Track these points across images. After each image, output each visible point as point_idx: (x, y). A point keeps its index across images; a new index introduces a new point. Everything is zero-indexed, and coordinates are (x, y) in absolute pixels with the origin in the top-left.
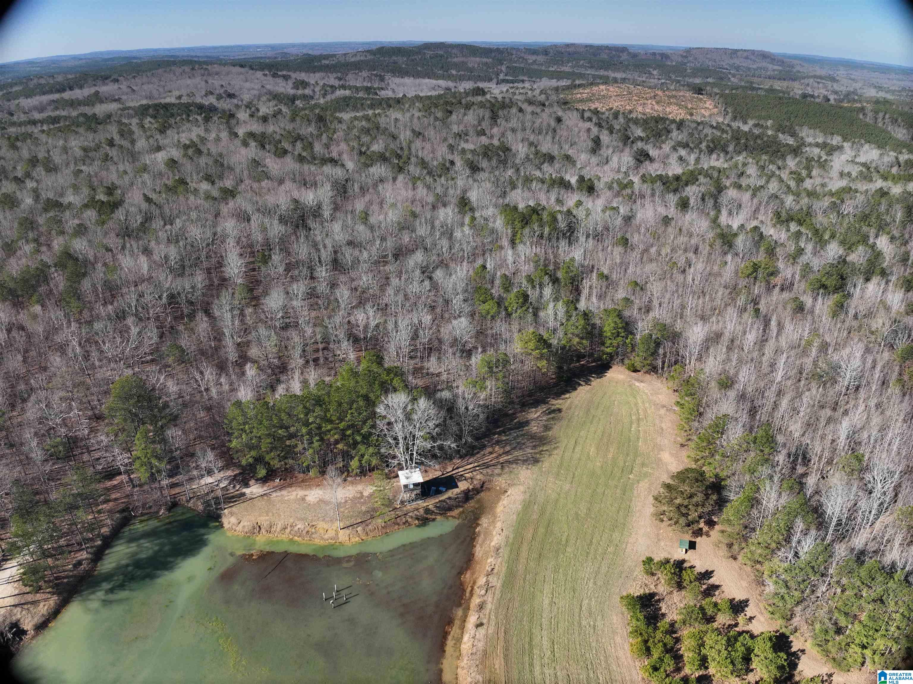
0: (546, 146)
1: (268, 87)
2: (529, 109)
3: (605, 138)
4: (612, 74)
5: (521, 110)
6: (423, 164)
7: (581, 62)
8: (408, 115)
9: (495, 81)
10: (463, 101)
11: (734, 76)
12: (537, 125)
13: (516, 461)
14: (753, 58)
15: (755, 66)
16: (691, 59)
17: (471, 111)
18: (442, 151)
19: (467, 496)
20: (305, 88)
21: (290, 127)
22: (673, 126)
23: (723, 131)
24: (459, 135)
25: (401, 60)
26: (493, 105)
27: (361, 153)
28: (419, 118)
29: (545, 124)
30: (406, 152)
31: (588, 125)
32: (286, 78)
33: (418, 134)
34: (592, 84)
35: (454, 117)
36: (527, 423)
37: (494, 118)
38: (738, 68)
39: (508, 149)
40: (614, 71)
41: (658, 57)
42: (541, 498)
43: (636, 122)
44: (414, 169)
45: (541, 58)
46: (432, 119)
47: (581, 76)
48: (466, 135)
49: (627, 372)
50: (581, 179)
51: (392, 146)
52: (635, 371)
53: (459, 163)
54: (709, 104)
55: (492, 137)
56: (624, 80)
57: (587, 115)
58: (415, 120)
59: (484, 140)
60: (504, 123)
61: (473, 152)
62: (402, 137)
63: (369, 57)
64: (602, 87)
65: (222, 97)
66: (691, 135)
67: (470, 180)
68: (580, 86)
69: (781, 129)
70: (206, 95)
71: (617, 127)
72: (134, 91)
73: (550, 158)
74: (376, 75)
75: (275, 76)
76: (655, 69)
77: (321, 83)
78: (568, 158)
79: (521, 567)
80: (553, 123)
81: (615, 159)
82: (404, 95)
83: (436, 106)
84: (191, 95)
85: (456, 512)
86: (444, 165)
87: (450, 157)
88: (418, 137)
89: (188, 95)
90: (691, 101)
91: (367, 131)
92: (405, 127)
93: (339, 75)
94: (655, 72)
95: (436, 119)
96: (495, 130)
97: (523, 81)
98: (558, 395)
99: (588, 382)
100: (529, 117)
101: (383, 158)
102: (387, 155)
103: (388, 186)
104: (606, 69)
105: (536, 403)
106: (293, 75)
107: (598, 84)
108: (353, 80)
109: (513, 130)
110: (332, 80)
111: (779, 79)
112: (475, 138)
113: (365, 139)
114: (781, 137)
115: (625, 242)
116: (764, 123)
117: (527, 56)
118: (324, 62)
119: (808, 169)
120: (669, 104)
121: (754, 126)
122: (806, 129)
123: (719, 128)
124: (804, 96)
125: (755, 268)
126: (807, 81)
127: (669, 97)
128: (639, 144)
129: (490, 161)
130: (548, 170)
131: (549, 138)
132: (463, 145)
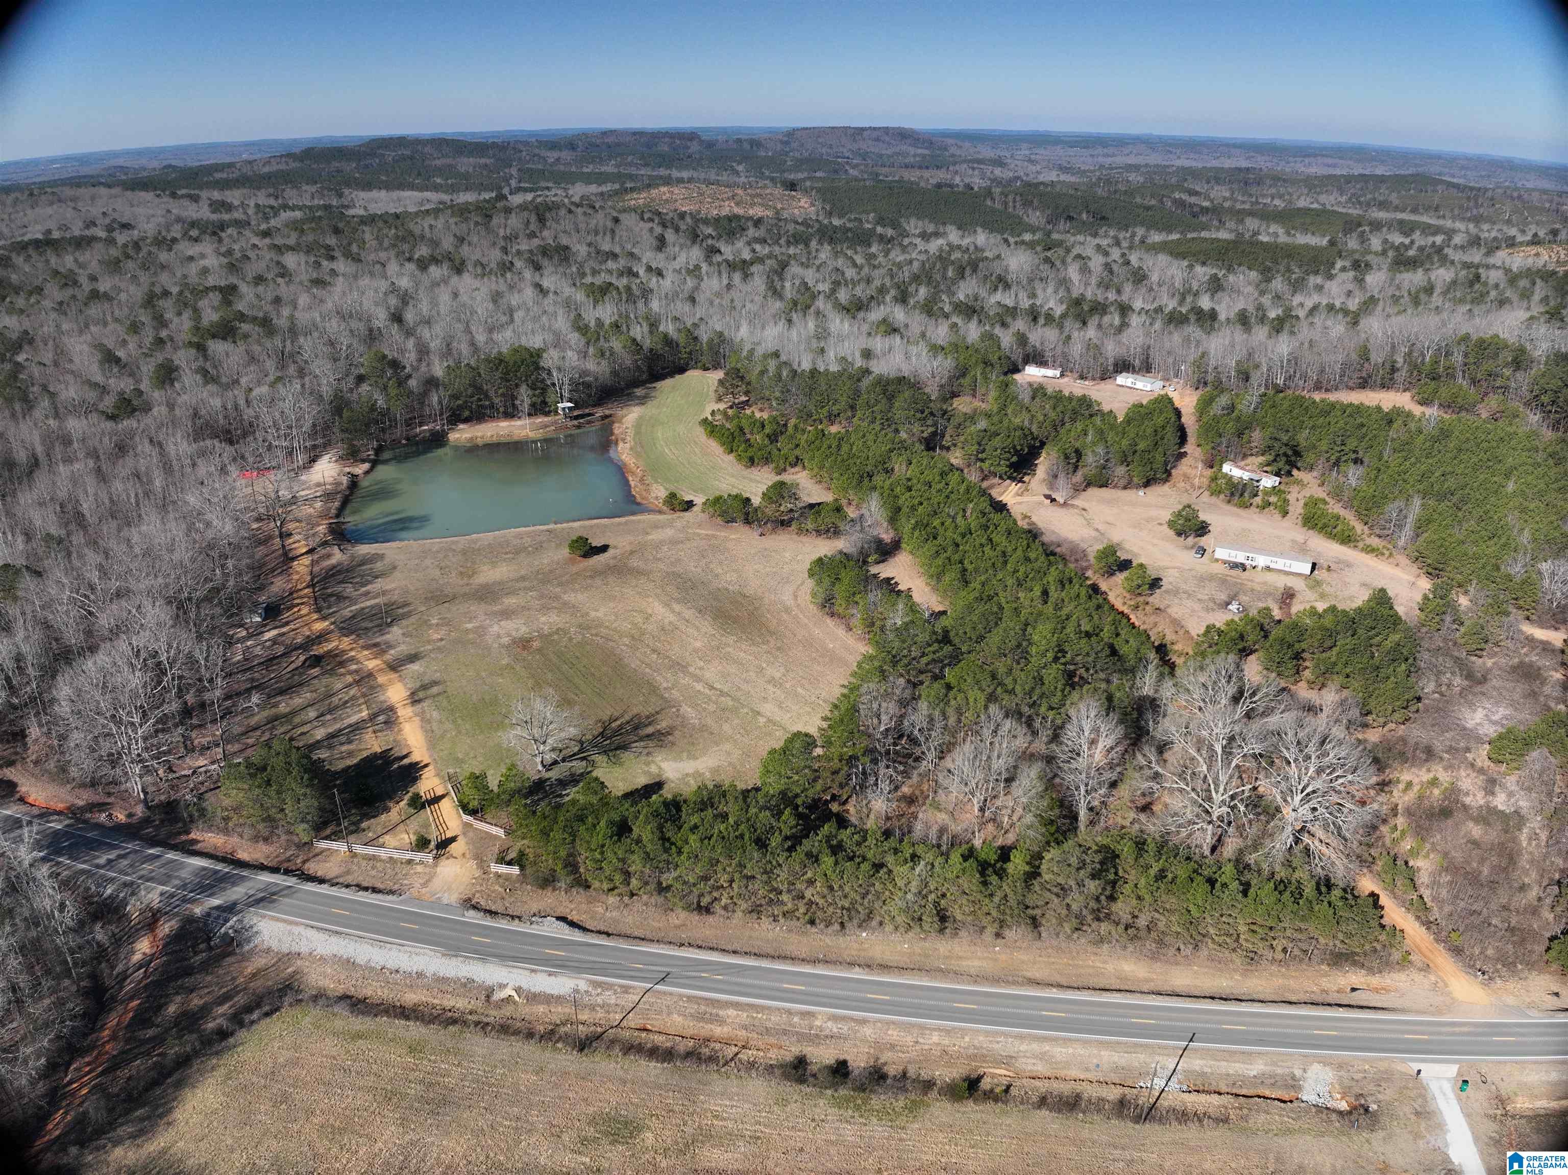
0: (606, 246)
1: (174, 211)
3: (670, 236)
4: (675, 174)
5: (571, 211)
7: (630, 159)
11: (854, 167)
12: (592, 226)
13: (630, 405)
14: (887, 139)
15: (889, 152)
16: (795, 145)
17: (513, 215)
18: (497, 254)
19: (603, 418)
20: (230, 210)
22: (750, 224)
23: (809, 226)
24: (509, 239)
25: (348, 167)
29: (601, 224)
31: (650, 225)
32: (195, 199)
33: (461, 239)
34: (649, 186)
35: (495, 221)
36: (634, 393)
37: (542, 220)
38: (864, 156)
39: (565, 248)
40: (680, 169)
41: (746, 146)
43: (706, 222)
44: (473, 269)
45: (566, 155)
46: (471, 225)
47: (631, 177)
48: (517, 238)
49: (701, 371)
50: (650, 268)
51: (438, 250)
52: (706, 369)
53: (519, 263)
54: (804, 202)
55: (546, 239)
56: (690, 180)
57: (648, 216)
59: (536, 242)
60: (554, 225)
61: (531, 251)
62: (446, 244)
63: (295, 164)
64: (664, 189)
66: (769, 231)
67: (538, 274)
68: (632, 190)
69: (881, 221)
70: (88, 227)
71: (684, 226)
73: (614, 255)
74: (326, 189)
75: (173, 195)
76: (739, 163)
77: (251, 203)
78: (632, 254)
79: (643, 430)
80: (609, 224)
81: (684, 255)
84: (64, 228)
87: (506, 258)
88: (462, 242)
90: (781, 200)
93: (267, 191)
94: (740, 168)
95: (477, 223)
96: (546, 233)
97: (548, 188)
98: (652, 382)
99: (672, 377)
100: (581, 218)
101: (434, 260)
102: (438, 258)
103: (454, 280)
104: (669, 167)
107: (657, 186)
108: (292, 197)
109: (567, 232)
110: (263, 199)
111: (920, 167)
112: (527, 241)
114: (879, 230)
115: (692, 300)
116: (864, 217)
117: (544, 153)
118: (218, 176)
119: (887, 253)
120: (753, 205)
121: (850, 220)
122: (913, 221)
123: (805, 223)
124: (939, 186)
125: (795, 303)
126: (957, 167)
127: (753, 196)
128: (710, 242)
129: (550, 259)
130: (614, 264)
131: (608, 238)
132: (517, 247)
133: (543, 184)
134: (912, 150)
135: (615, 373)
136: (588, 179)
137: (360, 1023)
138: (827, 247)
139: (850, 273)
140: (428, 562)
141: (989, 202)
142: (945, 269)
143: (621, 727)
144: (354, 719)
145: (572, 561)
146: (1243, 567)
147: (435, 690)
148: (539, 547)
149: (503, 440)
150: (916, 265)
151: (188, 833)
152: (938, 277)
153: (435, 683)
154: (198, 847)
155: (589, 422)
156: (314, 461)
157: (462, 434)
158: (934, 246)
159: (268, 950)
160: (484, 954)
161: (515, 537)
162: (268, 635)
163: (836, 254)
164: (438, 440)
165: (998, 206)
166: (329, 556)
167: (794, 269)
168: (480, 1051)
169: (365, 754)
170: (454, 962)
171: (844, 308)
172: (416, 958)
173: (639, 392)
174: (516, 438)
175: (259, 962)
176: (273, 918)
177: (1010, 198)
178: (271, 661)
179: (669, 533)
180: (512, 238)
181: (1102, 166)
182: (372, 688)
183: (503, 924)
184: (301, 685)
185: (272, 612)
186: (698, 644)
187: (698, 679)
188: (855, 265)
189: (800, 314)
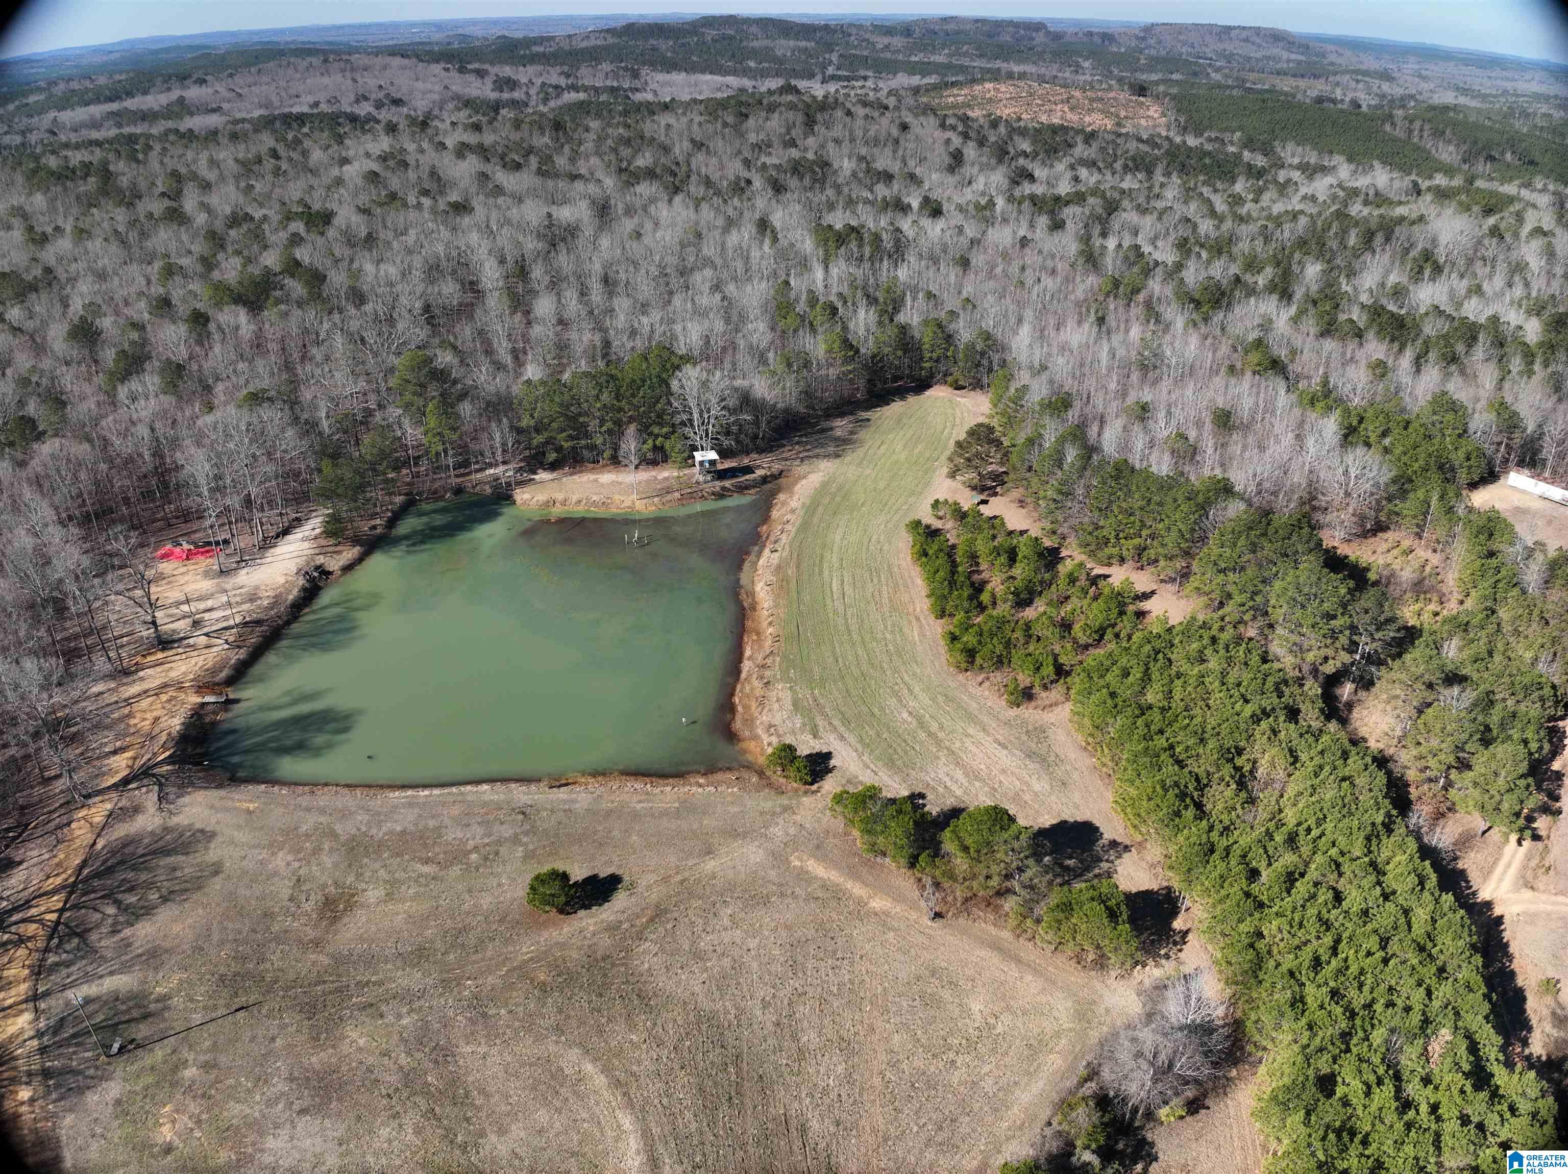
0: (884, 161)
1: (454, 88)
2: (861, 111)
3: (970, 151)
4: (1009, 67)
5: (849, 113)
6: (708, 182)
7: (965, 48)
8: (684, 120)
9: (819, 78)
10: (765, 102)
11: (1218, 71)
12: (872, 133)
13: (817, 456)
14: (1257, 40)
15: (1258, 55)
16: (1152, 41)
17: (776, 115)
18: (735, 168)
19: (764, 480)
20: (513, 89)
21: (515, 136)
22: (1079, 139)
23: (1156, 146)
24: (758, 147)
25: (664, 45)
26: (808, 106)
27: (621, 171)
28: (700, 124)
29: (884, 133)
30: (684, 168)
31: (949, 134)
32: (481, 74)
33: (698, 145)
34: (973, 81)
35: (751, 122)
36: (832, 429)
37: (810, 123)
38: (1229, 58)
39: (827, 164)
41: (1098, 40)
42: (841, 479)
43: (1023, 132)
44: (695, 188)
45: (898, 42)
46: (719, 126)
47: (959, 69)
48: (769, 146)
49: (950, 390)
50: (926, 200)
51: (663, 160)
52: (959, 388)
53: (757, 183)
54: (1154, 111)
55: (806, 150)
56: (1023, 76)
57: (950, 121)
58: (695, 127)
59: (794, 153)
60: (823, 130)
61: (778, 167)
62: (677, 150)
63: (611, 41)
64: (989, 85)
65: (383, 105)
66: (1102, 149)
67: (774, 201)
68: (954, 84)
69: (1249, 144)
71: (992, 139)
72: (239, 95)
73: (888, 177)
74: (625, 70)
75: (462, 70)
76: (1087, 59)
77: (538, 82)
78: (912, 177)
79: (816, 520)
80: (895, 132)
81: (981, 180)
82: (673, 99)
83: (725, 108)
84: (334, 100)
85: (753, 491)
86: (737, 184)
87: (745, 174)
88: (699, 149)
89: (329, 101)
90: (1125, 107)
91: (628, 142)
92: (681, 135)
93: (565, 69)
94: (1085, 63)
95: (725, 125)
96: (811, 141)
98: (868, 408)
99: (903, 398)
100: (859, 122)
101: (650, 174)
102: (658, 171)
103: (662, 206)
104: (1005, 58)
105: (842, 415)
106: (492, 70)
107: (983, 82)
108: (588, 77)
109: (837, 141)
110: (555, 78)
111: (1292, 75)
112: (781, 151)
113: (625, 152)
114: (1247, 155)
115: (964, 263)
116: (1227, 136)
117: (874, 38)
119: (1259, 192)
120: (1090, 111)
121: (1210, 140)
122: (1290, 146)
123: (1151, 142)
124: (1319, 100)
125: (1116, 283)
127: (1092, 100)
128: (1021, 161)
129: (801, 179)
130: (881, 191)
131: (888, 151)
132: (764, 159)
133: (861, 72)
135: (807, 394)
136: (912, 69)
138: (1175, 179)
139: (1206, 226)
141: (1388, 128)
142: (1345, 232)
145: (532, 919)
150: (1303, 221)
152: (1334, 244)
155: (739, 487)
157: (535, 494)
158: (1321, 186)
163: (1188, 193)
165: (1399, 133)
167: (1128, 216)
171: (1192, 300)
173: (841, 426)
174: (614, 512)
177: (1417, 124)
180: (761, 147)
188: (1213, 213)
189: (1121, 302)
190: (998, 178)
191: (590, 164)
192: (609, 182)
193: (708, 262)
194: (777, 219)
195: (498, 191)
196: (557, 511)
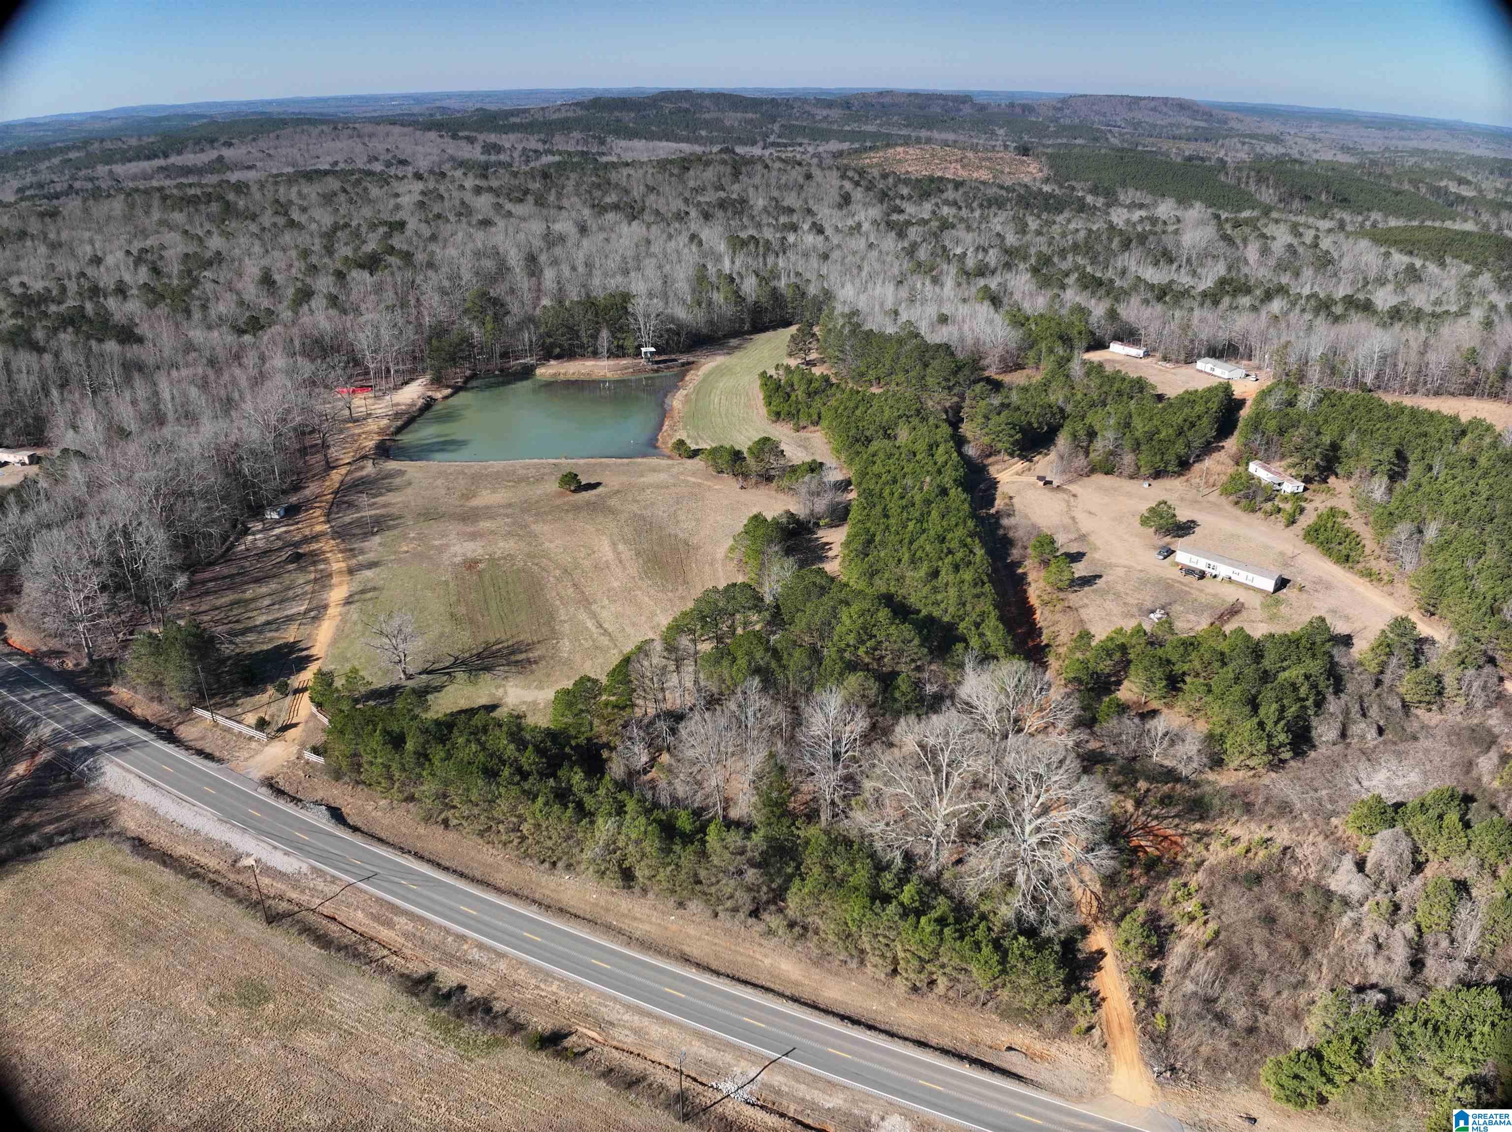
0: (791, 200)
1: (449, 151)
3: (858, 194)
4: (936, 134)
5: (767, 167)
6: (657, 213)
7: (897, 118)
8: (641, 173)
9: (761, 144)
10: (704, 160)
11: (1118, 136)
12: (783, 181)
13: (716, 354)
14: (1165, 110)
15: (1164, 122)
17: (711, 168)
18: (677, 204)
19: (683, 365)
20: (499, 153)
22: (950, 186)
24: (695, 190)
25: (627, 117)
26: (738, 162)
27: (594, 205)
28: (653, 175)
29: (792, 181)
30: (640, 204)
31: (845, 182)
32: (471, 140)
33: (651, 189)
35: (691, 173)
36: (728, 342)
37: (736, 174)
38: (1137, 125)
39: (746, 202)
40: (940, 131)
41: (1018, 110)
42: (728, 364)
43: (909, 182)
44: (648, 217)
45: (836, 114)
46: (667, 176)
47: (882, 136)
48: (704, 189)
50: (814, 225)
51: (625, 198)
53: (693, 213)
54: (1035, 168)
55: (731, 192)
57: (849, 174)
58: (649, 177)
59: (722, 194)
61: (707, 203)
62: (635, 192)
63: (580, 112)
64: (900, 149)
65: (392, 165)
67: (703, 224)
70: (370, 161)
71: (880, 186)
72: (269, 155)
73: (791, 211)
74: (594, 137)
75: (455, 137)
76: (1001, 127)
77: (520, 147)
78: (809, 211)
79: (710, 379)
80: (801, 180)
82: (633, 160)
83: (673, 164)
84: (350, 160)
85: (675, 370)
86: (678, 214)
87: (683, 208)
89: (346, 160)
90: (1010, 165)
91: (599, 186)
92: (638, 182)
93: (542, 136)
95: (671, 175)
96: (736, 187)
97: (800, 144)
99: (774, 330)
100: (775, 173)
101: (616, 207)
102: (621, 205)
103: (624, 226)
104: (930, 129)
105: (735, 336)
106: (481, 137)
107: (897, 146)
108: (560, 143)
109: (756, 187)
110: (533, 143)
112: (712, 192)
113: (597, 193)
115: (826, 257)
117: (814, 111)
118: (513, 120)
121: (1063, 187)
122: (1132, 191)
124: (1191, 158)
125: (920, 265)
126: (1227, 141)
127: (982, 159)
128: (898, 201)
129: (725, 212)
130: (783, 219)
131: (794, 194)
132: (699, 198)
133: (799, 140)
134: (1189, 122)
135: (711, 322)
136: (842, 136)
137: (133, 862)
140: (439, 482)
141: (1222, 177)
143: (499, 650)
144: (294, 610)
145: (561, 495)
146: (1202, 575)
147: (369, 595)
148: (539, 480)
149: (582, 378)
151: (109, 685)
153: (374, 589)
154: (108, 698)
155: (668, 368)
156: (407, 383)
157: (548, 371)
159: (106, 789)
160: (248, 825)
161: (523, 467)
162: (277, 531)
164: (527, 372)
166: (363, 468)
168: (200, 904)
169: (281, 642)
170: (224, 827)
171: (965, 273)
172: (199, 818)
173: (734, 342)
174: (594, 377)
175: (97, 797)
176: (119, 766)
177: (1245, 173)
178: (266, 552)
179: (662, 477)
180: (700, 190)
181: (1387, 149)
182: (324, 586)
183: (281, 804)
184: (274, 576)
185: (292, 512)
186: (616, 584)
187: (594, 616)
190: (875, 212)
191: (572, 201)
192: (586, 212)
193: (653, 255)
194: (705, 234)
195: (510, 214)
196: (562, 377)
